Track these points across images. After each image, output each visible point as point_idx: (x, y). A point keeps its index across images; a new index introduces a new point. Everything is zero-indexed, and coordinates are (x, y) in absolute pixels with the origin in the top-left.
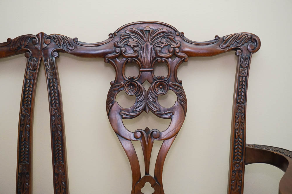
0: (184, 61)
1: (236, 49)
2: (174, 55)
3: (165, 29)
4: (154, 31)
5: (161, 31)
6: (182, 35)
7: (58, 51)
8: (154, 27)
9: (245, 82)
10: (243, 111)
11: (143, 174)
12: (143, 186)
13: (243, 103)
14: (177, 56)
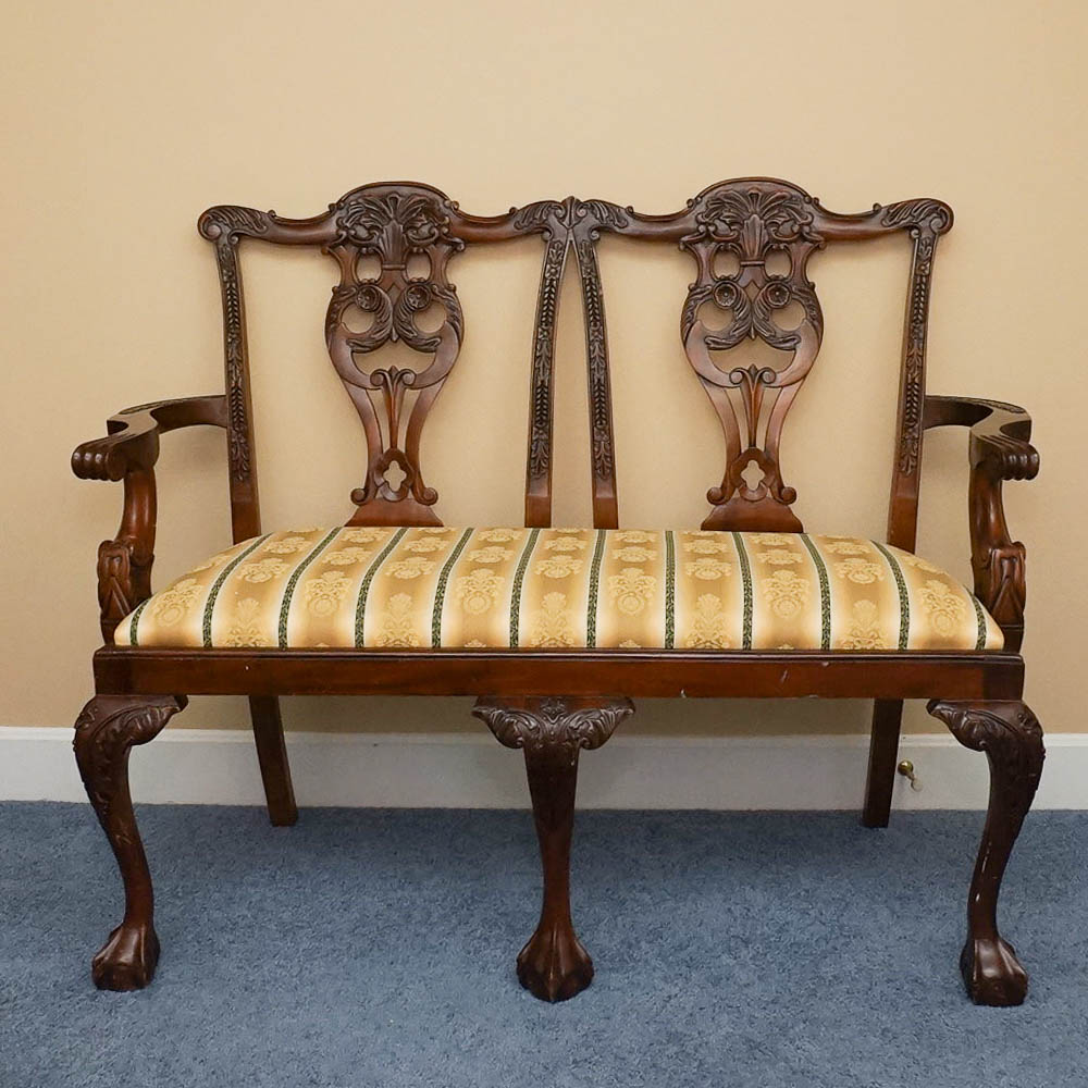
0: (818, 248)
1: (909, 228)
2: (802, 237)
3: (786, 192)
4: (767, 195)
5: (779, 194)
6: (815, 202)
7: (598, 229)
8: (766, 187)
9: (925, 285)
10: (921, 335)
11: (745, 447)
12: (746, 467)
13: (921, 322)
14: (805, 240)
